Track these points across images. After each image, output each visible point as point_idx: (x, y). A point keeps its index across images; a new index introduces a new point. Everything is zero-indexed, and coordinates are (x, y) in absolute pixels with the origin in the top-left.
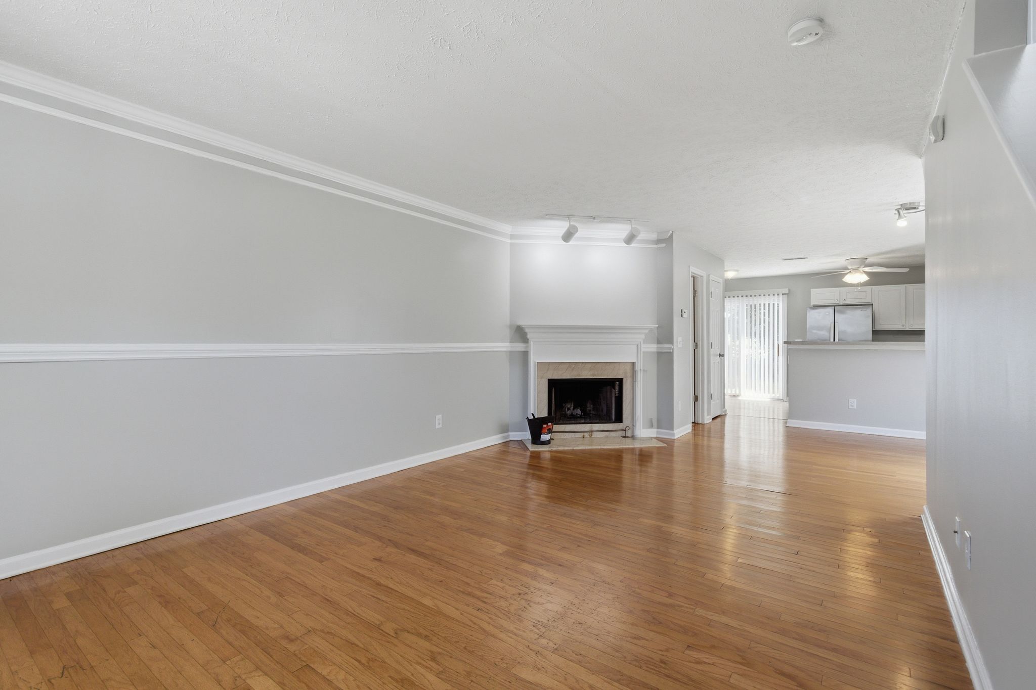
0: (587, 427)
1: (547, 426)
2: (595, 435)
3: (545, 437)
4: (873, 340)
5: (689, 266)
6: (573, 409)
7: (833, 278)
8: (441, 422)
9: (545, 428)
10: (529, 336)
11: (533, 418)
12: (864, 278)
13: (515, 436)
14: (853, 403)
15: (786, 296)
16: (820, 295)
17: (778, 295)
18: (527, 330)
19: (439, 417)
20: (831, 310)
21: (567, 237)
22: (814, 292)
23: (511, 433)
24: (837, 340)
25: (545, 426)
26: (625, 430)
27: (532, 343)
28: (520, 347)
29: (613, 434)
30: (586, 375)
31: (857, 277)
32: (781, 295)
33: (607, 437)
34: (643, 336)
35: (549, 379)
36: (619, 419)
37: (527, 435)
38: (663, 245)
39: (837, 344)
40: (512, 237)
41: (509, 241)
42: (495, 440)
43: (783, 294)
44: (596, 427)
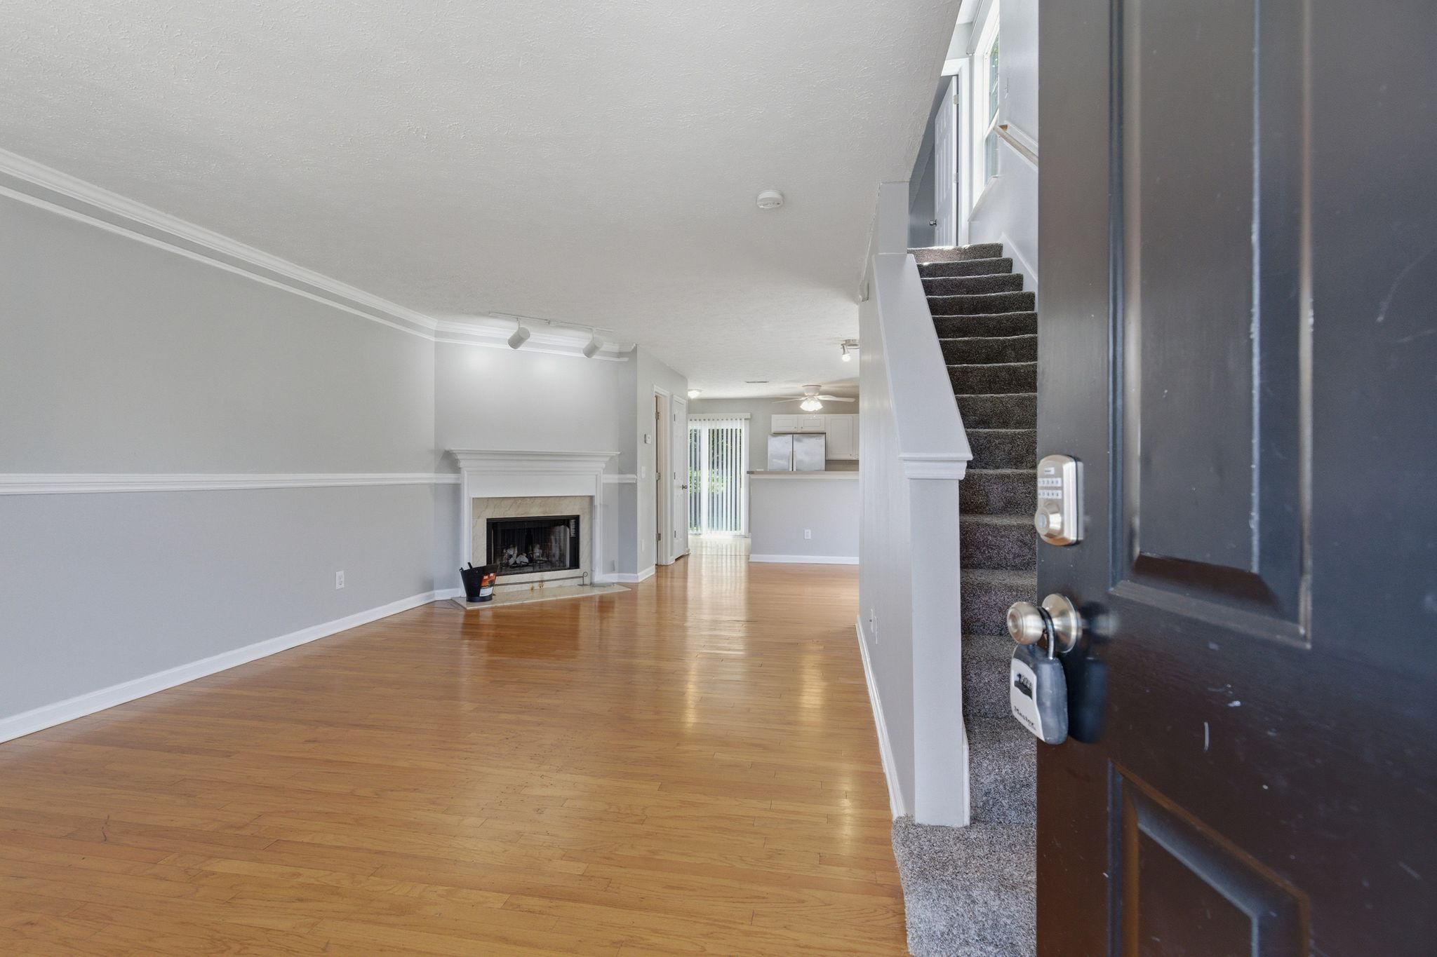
0: (537, 576)
1: (489, 577)
2: (546, 585)
3: (485, 592)
4: (826, 469)
5: (653, 385)
6: (518, 556)
7: (788, 404)
8: (343, 579)
9: (486, 580)
10: (462, 464)
11: (469, 568)
12: (819, 406)
13: (442, 594)
14: (808, 533)
15: (748, 421)
16: (780, 421)
17: (741, 419)
18: (459, 457)
19: (340, 573)
20: (790, 437)
21: (516, 342)
22: (774, 417)
23: (436, 592)
24: (795, 470)
25: (486, 577)
26: (583, 577)
27: (465, 473)
28: (449, 478)
29: (568, 583)
30: (535, 512)
31: (812, 405)
32: (743, 420)
33: (560, 587)
34: (604, 465)
35: (487, 519)
36: (575, 564)
37: (460, 592)
38: (626, 359)
39: (796, 473)
40: (438, 334)
41: (433, 339)
42: (415, 601)
43: (745, 419)
44: (548, 575)
